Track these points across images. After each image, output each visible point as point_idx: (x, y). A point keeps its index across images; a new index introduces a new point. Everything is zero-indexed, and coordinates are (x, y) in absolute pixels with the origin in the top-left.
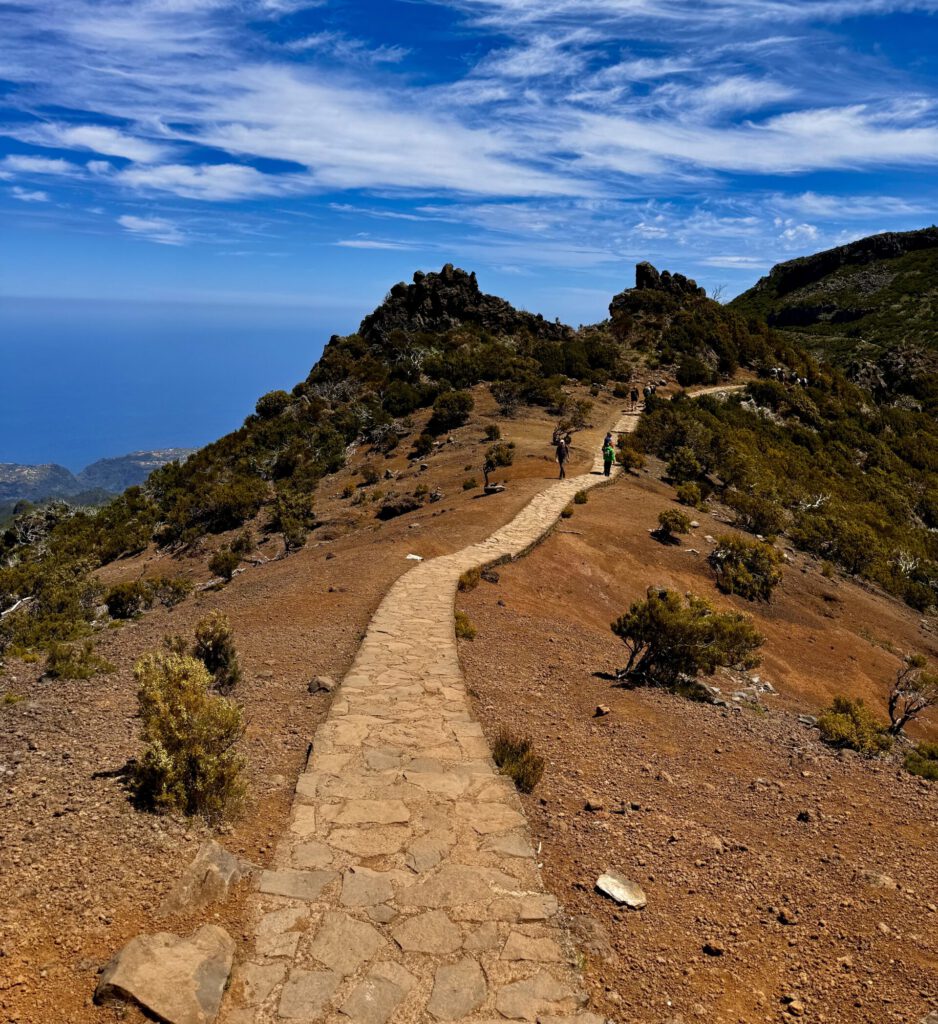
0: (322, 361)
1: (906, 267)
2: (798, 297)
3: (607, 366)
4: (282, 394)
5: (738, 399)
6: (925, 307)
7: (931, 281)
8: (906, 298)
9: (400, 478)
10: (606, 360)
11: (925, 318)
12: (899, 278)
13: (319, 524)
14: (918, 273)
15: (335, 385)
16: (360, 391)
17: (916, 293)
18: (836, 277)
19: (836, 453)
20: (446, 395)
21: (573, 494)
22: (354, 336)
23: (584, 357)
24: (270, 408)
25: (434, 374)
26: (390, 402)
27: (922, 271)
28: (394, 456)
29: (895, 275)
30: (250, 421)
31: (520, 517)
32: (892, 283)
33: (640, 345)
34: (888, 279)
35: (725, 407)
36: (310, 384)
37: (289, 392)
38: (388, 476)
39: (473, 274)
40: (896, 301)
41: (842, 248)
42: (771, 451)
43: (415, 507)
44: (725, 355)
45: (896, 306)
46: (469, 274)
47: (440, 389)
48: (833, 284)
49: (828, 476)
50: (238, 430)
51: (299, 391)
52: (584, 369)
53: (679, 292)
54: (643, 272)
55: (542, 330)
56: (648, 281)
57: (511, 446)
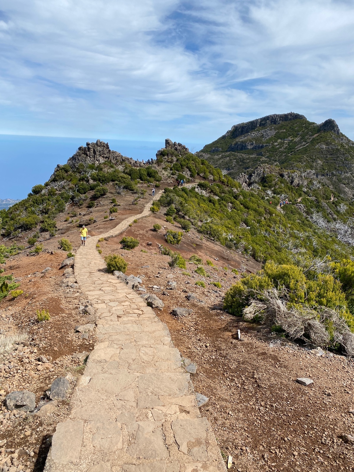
0: (54, 174)
1: (281, 128)
2: (241, 139)
3: (154, 177)
4: (41, 186)
5: (195, 188)
6: (286, 144)
7: (288, 134)
8: (279, 141)
9: (84, 215)
10: (153, 174)
11: (285, 148)
12: (278, 132)
13: (59, 230)
14: (285, 131)
15: (60, 183)
16: (69, 185)
17: (283, 138)
18: (255, 131)
19: (222, 205)
20: (99, 188)
21: (133, 220)
22: (65, 165)
23: (145, 173)
24: (36, 191)
25: (94, 180)
26: (80, 189)
27: (286, 130)
28: (82, 208)
29: (277, 131)
30: (30, 195)
31: (117, 227)
32: (275, 134)
33: (165, 169)
34: (273, 133)
35: (190, 191)
36: (51, 182)
37: (43, 185)
38: (80, 214)
39: (107, 143)
40: (276, 142)
41: (258, 120)
42: (201, 205)
43: (89, 224)
44: (192, 173)
45: (276, 144)
46: (106, 143)
47: (97, 185)
48: (253, 134)
49: (217, 212)
50: (26, 198)
51: (47, 185)
52: (146, 178)
53: (179, 150)
54: (167, 142)
55: (132, 163)
56: (169, 145)
57: (119, 205)
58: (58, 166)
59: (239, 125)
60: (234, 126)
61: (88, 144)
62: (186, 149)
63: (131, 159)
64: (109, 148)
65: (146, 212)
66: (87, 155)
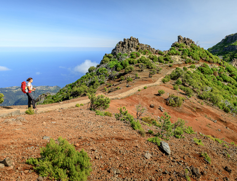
4: (93, 67)
9: (116, 85)
15: (105, 65)
21: (144, 87)
22: (110, 54)
37: (95, 67)
38: (114, 85)
46: (137, 39)
51: (98, 66)
52: (163, 61)
53: (188, 42)
54: (179, 38)
55: (154, 52)
56: (181, 40)
57: (139, 78)
58: (106, 55)
59: (230, 35)
60: (227, 36)
61: (124, 40)
62: (193, 42)
63: (154, 49)
64: (138, 42)
65: (158, 82)
66: (124, 47)
